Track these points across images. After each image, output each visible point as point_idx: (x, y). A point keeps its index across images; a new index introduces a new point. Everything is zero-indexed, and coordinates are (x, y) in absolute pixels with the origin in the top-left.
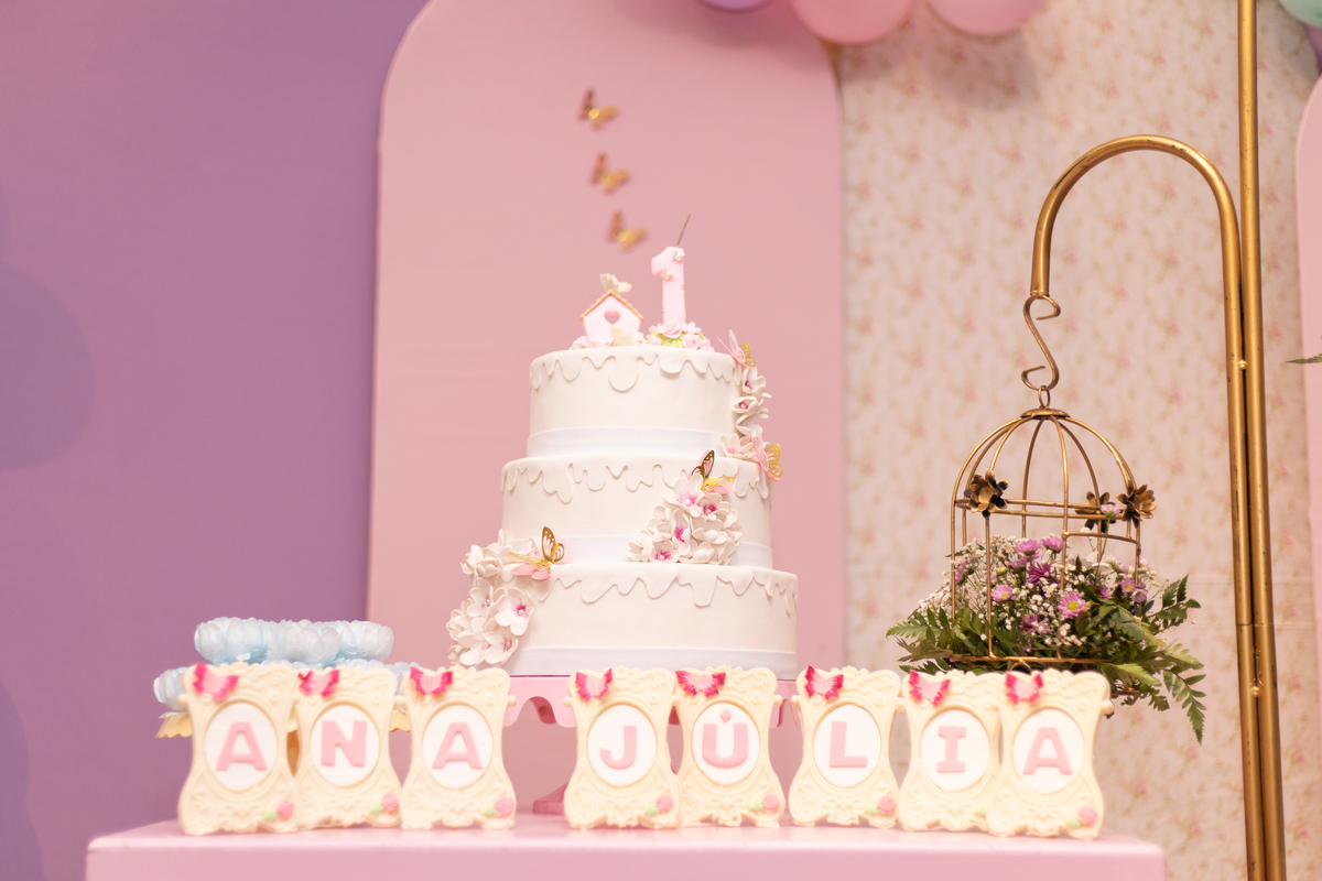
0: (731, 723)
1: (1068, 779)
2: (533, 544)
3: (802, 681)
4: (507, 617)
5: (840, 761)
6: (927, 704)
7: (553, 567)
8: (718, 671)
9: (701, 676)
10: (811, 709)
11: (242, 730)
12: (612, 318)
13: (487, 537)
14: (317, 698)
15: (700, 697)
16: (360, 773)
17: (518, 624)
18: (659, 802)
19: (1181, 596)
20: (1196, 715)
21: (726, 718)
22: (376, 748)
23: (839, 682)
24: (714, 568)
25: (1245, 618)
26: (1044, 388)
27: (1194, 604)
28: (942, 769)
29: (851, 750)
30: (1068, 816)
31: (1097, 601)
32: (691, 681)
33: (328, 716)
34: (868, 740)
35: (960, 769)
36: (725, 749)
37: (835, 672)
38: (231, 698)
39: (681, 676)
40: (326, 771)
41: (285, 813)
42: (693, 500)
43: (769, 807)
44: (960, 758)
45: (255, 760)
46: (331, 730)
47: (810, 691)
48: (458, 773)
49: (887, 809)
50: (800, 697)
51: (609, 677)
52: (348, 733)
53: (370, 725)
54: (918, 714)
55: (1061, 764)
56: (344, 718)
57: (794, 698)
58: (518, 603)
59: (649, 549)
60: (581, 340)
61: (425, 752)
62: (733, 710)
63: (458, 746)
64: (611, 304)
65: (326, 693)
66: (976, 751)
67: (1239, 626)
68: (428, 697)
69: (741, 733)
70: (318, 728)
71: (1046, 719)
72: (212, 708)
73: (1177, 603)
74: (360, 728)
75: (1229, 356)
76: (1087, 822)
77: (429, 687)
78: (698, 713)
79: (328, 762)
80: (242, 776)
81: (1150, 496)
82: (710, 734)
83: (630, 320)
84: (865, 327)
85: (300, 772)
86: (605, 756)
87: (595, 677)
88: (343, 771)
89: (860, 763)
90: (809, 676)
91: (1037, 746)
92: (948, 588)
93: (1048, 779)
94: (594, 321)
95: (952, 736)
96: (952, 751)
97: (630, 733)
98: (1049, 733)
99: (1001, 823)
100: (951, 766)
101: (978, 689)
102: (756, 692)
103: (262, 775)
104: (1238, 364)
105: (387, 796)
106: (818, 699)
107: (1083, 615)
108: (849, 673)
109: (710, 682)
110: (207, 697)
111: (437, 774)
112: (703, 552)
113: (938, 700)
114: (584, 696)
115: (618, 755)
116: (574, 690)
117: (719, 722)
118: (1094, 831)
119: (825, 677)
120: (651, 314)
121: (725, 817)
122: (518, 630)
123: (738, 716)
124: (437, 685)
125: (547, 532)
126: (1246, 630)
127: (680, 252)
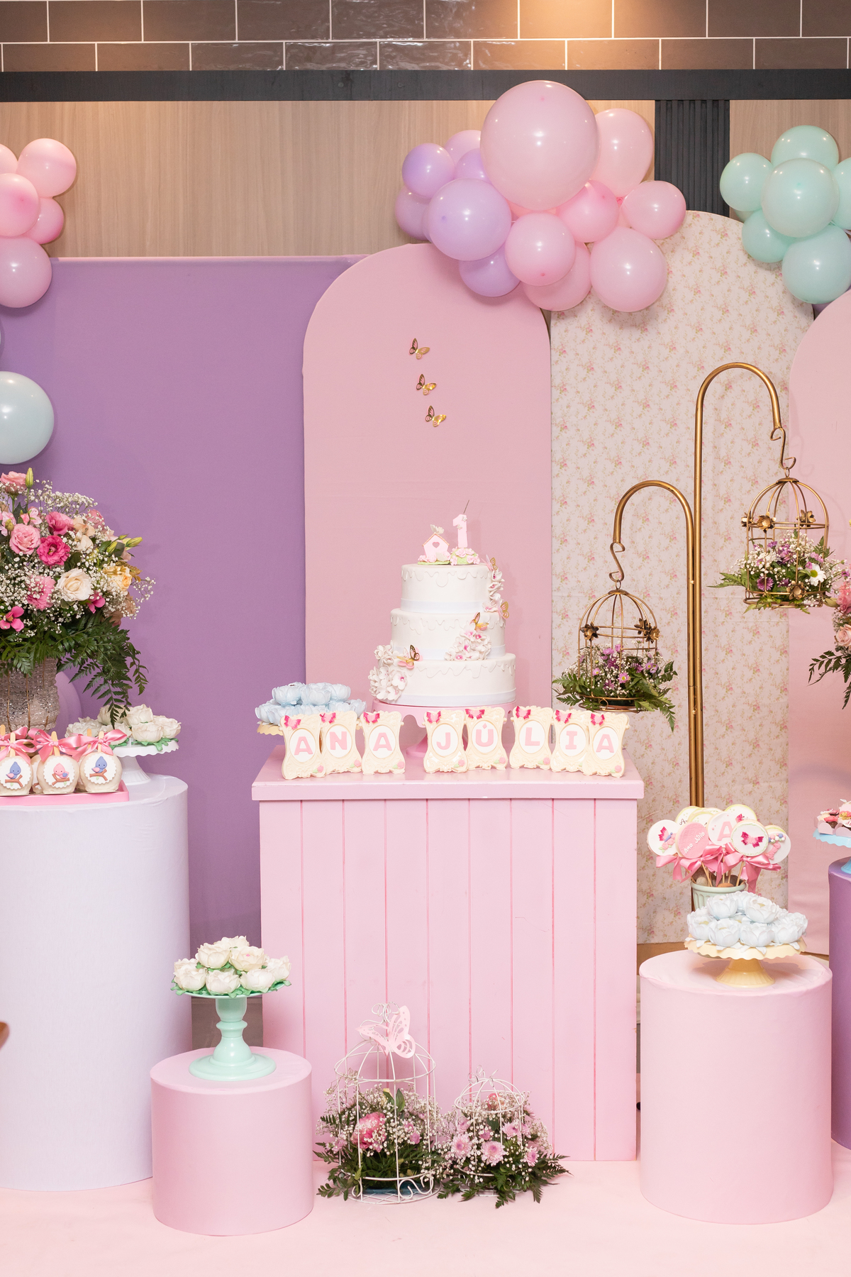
0: (487, 729)
1: (613, 754)
2: (407, 653)
3: (514, 712)
4: (396, 681)
5: (529, 742)
6: (562, 722)
7: (415, 662)
8: (482, 708)
9: (475, 711)
10: (518, 722)
11: (303, 739)
12: (436, 545)
13: (386, 642)
14: (327, 723)
15: (475, 718)
16: (346, 752)
17: (401, 685)
18: (459, 763)
19: (671, 670)
20: (671, 721)
21: (485, 726)
22: (351, 741)
23: (529, 712)
24: (480, 662)
25: (692, 684)
26: (618, 581)
27: (675, 673)
28: (568, 747)
29: (533, 739)
30: (610, 768)
31: (634, 676)
32: (471, 713)
33: (331, 730)
34: (541, 735)
35: (574, 747)
36: (485, 739)
37: (528, 708)
38: (299, 727)
39: (467, 711)
40: (332, 751)
41: (320, 770)
42: (471, 634)
43: (501, 761)
44: (575, 744)
45: (308, 750)
46: (333, 736)
47: (518, 716)
48: (383, 752)
49: (547, 762)
50: (514, 718)
51: (439, 714)
52: (340, 737)
53: (348, 734)
54: (558, 726)
55: (610, 749)
56: (337, 729)
57: (512, 718)
58: (401, 676)
59: (454, 655)
60: (422, 557)
61: (370, 743)
62: (487, 723)
63: (383, 742)
64: (435, 539)
65: (331, 722)
66: (580, 740)
67: (689, 686)
68: (371, 723)
69: (491, 732)
70: (329, 733)
71: (605, 731)
72: (292, 731)
73: (669, 672)
74: (344, 734)
75: (688, 579)
76: (618, 770)
77: (370, 720)
78: (474, 726)
79: (333, 747)
80: (304, 757)
81: (658, 632)
82: (479, 733)
83: (444, 545)
84: (564, 465)
85: (323, 752)
86: (439, 744)
87: (434, 713)
88: (339, 751)
89: (537, 744)
90: (517, 710)
91: (602, 741)
92: (577, 664)
93: (605, 754)
94: (428, 546)
95: (572, 735)
96: (571, 740)
97: (448, 735)
98: (606, 736)
99: (588, 771)
100: (571, 746)
101: (581, 715)
102: (496, 717)
103: (311, 756)
104: (692, 582)
105: (356, 761)
106: (521, 718)
107: (628, 682)
108: (533, 708)
109: (479, 713)
110: (290, 728)
111: (374, 752)
112: (476, 655)
113: (566, 721)
114: (430, 721)
115: (443, 744)
116: (426, 718)
117: (482, 729)
118: (621, 774)
119: (523, 710)
120: (453, 543)
121: (485, 766)
122: (401, 688)
123: (490, 726)
124: (374, 719)
125: (412, 647)
126: (692, 688)
127: (465, 516)
